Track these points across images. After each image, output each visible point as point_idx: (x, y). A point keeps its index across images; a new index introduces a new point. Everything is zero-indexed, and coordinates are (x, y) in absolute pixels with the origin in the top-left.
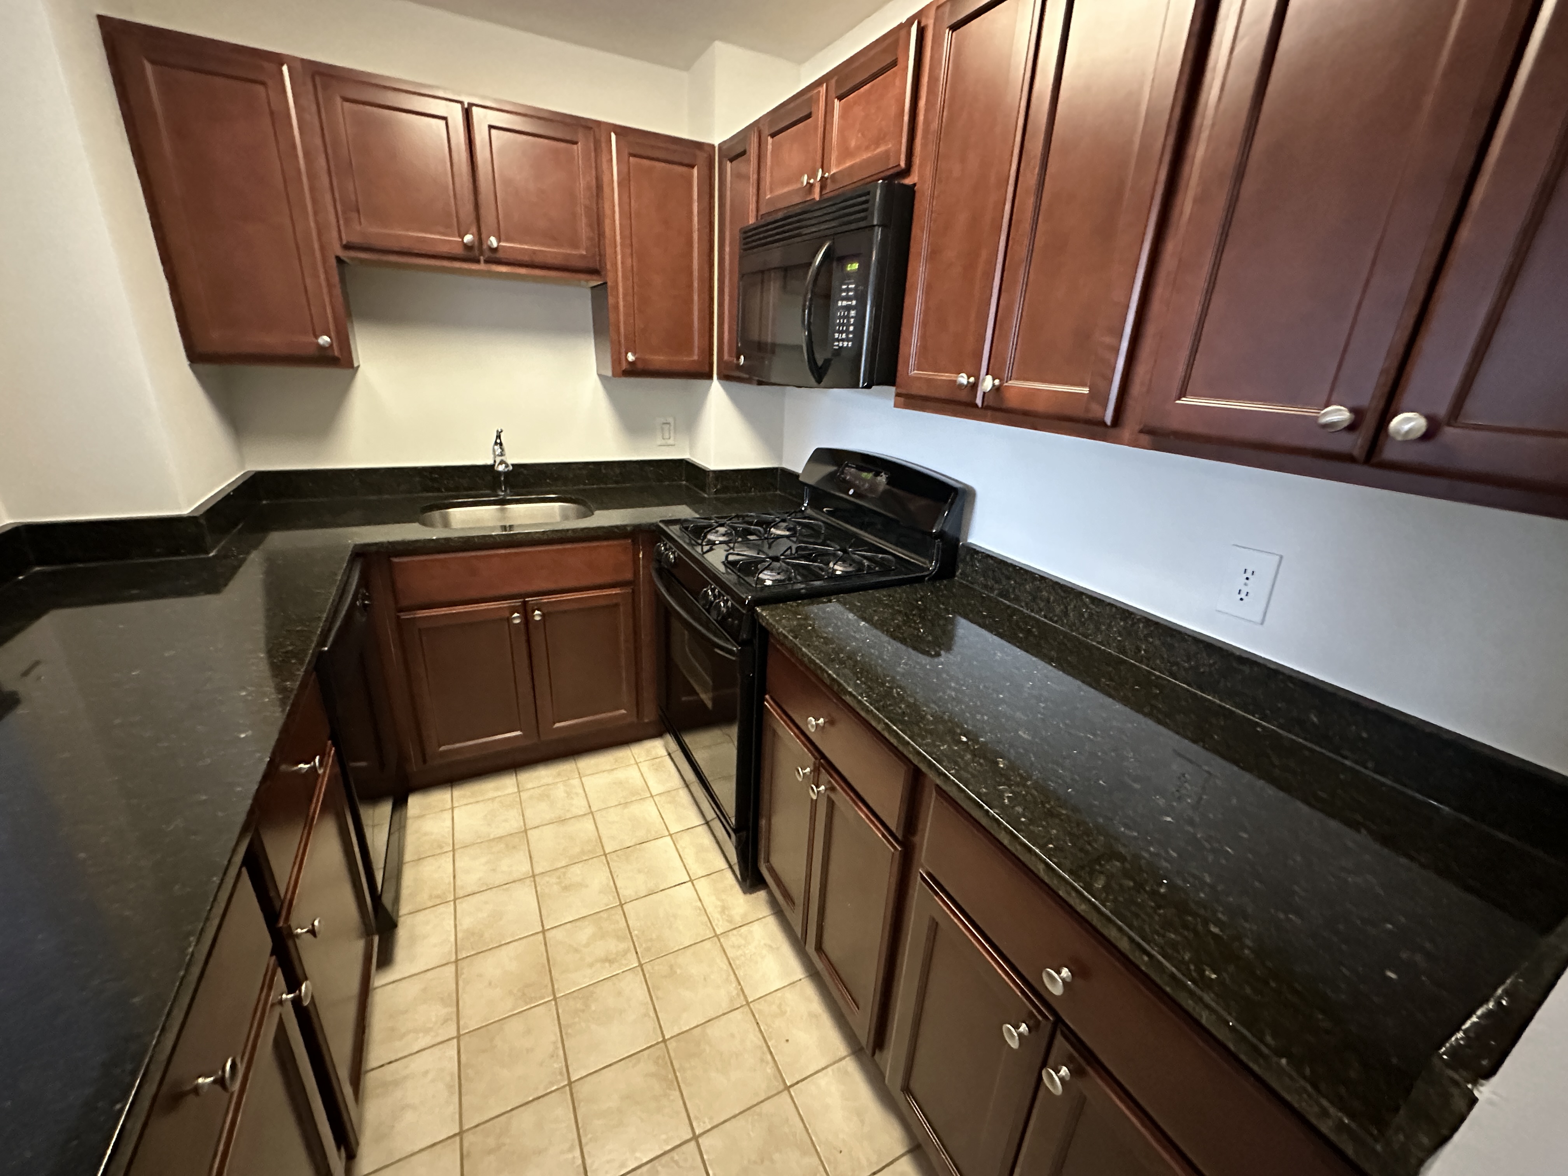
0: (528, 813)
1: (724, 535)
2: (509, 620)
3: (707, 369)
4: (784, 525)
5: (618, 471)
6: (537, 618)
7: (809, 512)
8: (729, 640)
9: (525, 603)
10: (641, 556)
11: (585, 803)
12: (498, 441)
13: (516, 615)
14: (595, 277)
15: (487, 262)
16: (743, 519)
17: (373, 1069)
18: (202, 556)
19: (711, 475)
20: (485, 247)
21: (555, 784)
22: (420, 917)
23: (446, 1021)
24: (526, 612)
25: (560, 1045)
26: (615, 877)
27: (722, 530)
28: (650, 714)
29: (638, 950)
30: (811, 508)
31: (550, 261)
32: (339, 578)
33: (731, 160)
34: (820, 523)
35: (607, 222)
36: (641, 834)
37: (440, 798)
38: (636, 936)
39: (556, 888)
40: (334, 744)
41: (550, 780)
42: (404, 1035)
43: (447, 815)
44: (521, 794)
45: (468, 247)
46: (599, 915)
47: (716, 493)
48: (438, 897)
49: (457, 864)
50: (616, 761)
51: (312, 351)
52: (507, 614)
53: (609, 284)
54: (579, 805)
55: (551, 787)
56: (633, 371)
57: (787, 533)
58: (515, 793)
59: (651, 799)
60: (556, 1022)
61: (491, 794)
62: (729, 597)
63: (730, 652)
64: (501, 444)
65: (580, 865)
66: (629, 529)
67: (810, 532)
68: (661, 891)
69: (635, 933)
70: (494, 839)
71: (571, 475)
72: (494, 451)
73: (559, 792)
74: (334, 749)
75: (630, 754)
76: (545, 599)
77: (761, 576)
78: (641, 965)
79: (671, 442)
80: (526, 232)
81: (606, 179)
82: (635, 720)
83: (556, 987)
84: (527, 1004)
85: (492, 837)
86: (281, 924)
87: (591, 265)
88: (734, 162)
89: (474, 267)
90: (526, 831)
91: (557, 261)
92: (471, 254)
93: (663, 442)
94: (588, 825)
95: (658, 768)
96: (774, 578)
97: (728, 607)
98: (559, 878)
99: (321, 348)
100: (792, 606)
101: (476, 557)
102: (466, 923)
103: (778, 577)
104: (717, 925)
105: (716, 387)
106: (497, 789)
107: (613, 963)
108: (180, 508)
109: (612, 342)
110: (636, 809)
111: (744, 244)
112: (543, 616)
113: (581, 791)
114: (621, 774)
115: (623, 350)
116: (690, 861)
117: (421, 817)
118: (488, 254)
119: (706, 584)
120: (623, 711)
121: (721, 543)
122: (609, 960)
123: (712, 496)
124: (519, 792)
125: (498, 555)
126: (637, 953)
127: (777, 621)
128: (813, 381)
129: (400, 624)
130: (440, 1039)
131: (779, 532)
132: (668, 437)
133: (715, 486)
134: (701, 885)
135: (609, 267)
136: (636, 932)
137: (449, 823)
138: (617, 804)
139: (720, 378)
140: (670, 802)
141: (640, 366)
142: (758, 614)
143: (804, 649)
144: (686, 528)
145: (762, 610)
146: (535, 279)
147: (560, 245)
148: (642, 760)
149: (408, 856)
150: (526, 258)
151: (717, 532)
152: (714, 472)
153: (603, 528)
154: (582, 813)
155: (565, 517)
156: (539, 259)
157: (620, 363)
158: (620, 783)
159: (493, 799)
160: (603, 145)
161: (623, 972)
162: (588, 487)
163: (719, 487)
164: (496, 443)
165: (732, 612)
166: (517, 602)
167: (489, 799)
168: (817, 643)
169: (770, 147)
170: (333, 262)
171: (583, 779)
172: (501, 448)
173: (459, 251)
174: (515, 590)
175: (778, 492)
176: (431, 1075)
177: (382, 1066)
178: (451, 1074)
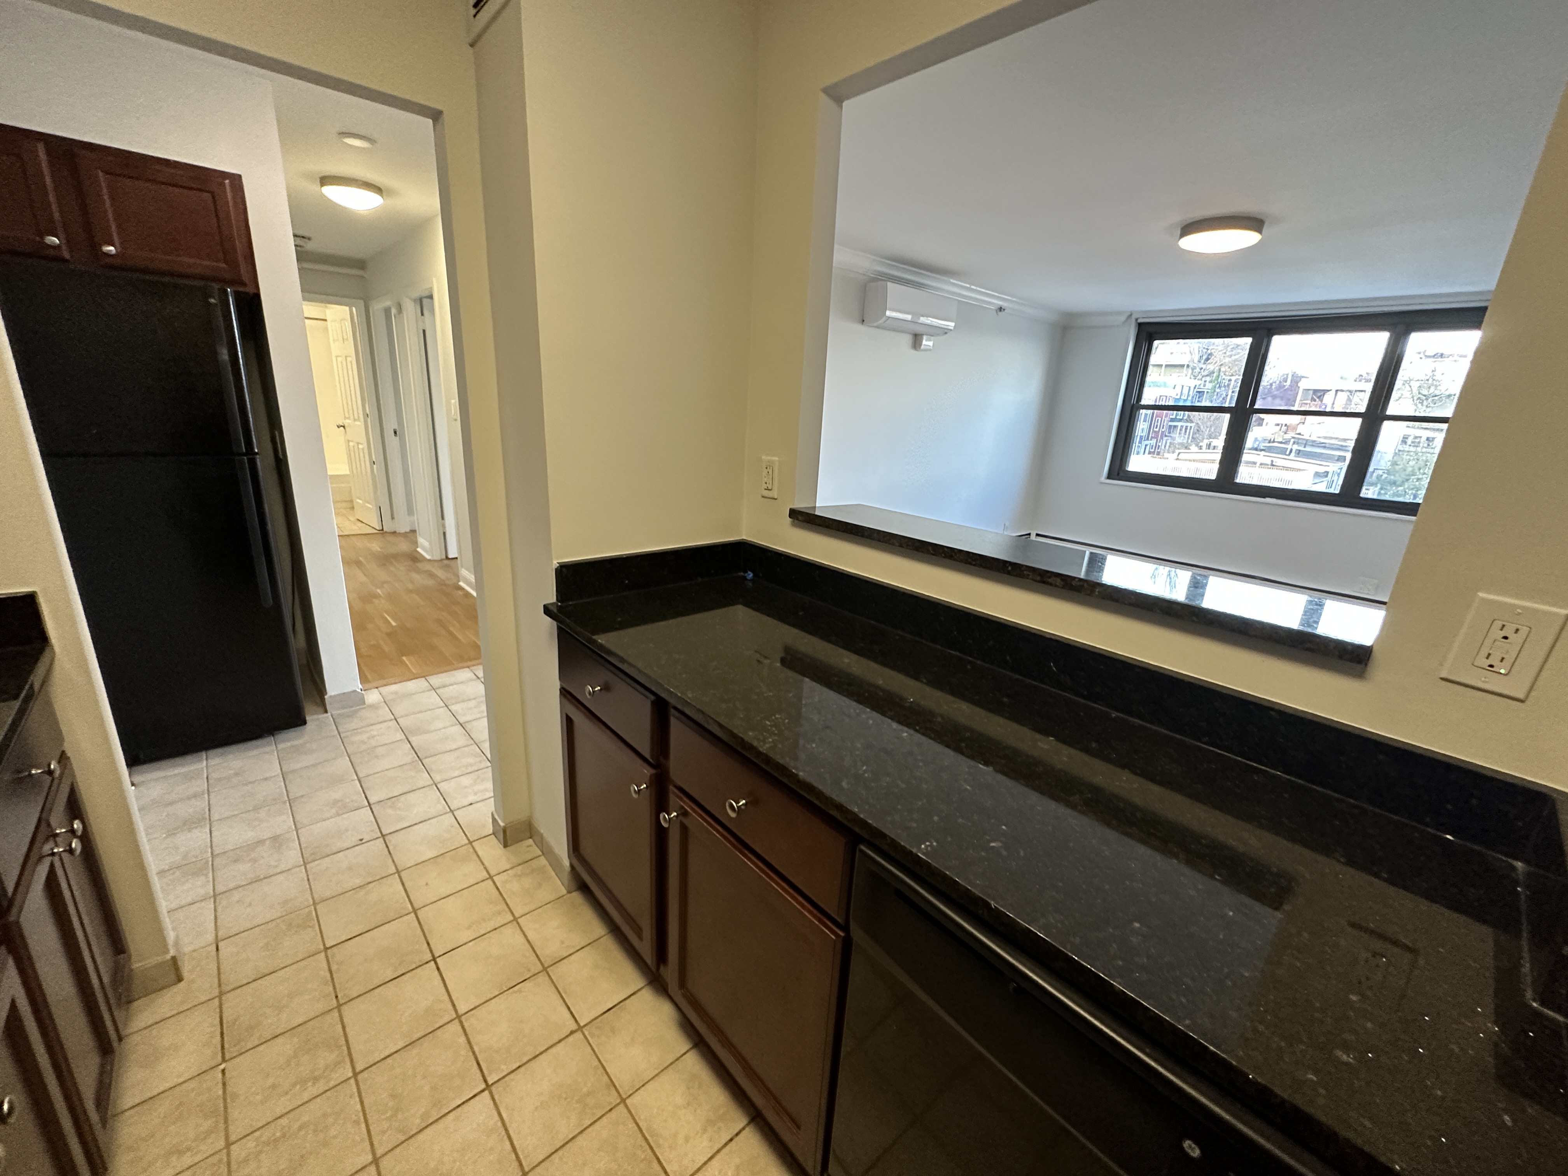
42: (738, 1168)
176: (680, 1140)
177: (737, 1134)
178: (659, 1146)
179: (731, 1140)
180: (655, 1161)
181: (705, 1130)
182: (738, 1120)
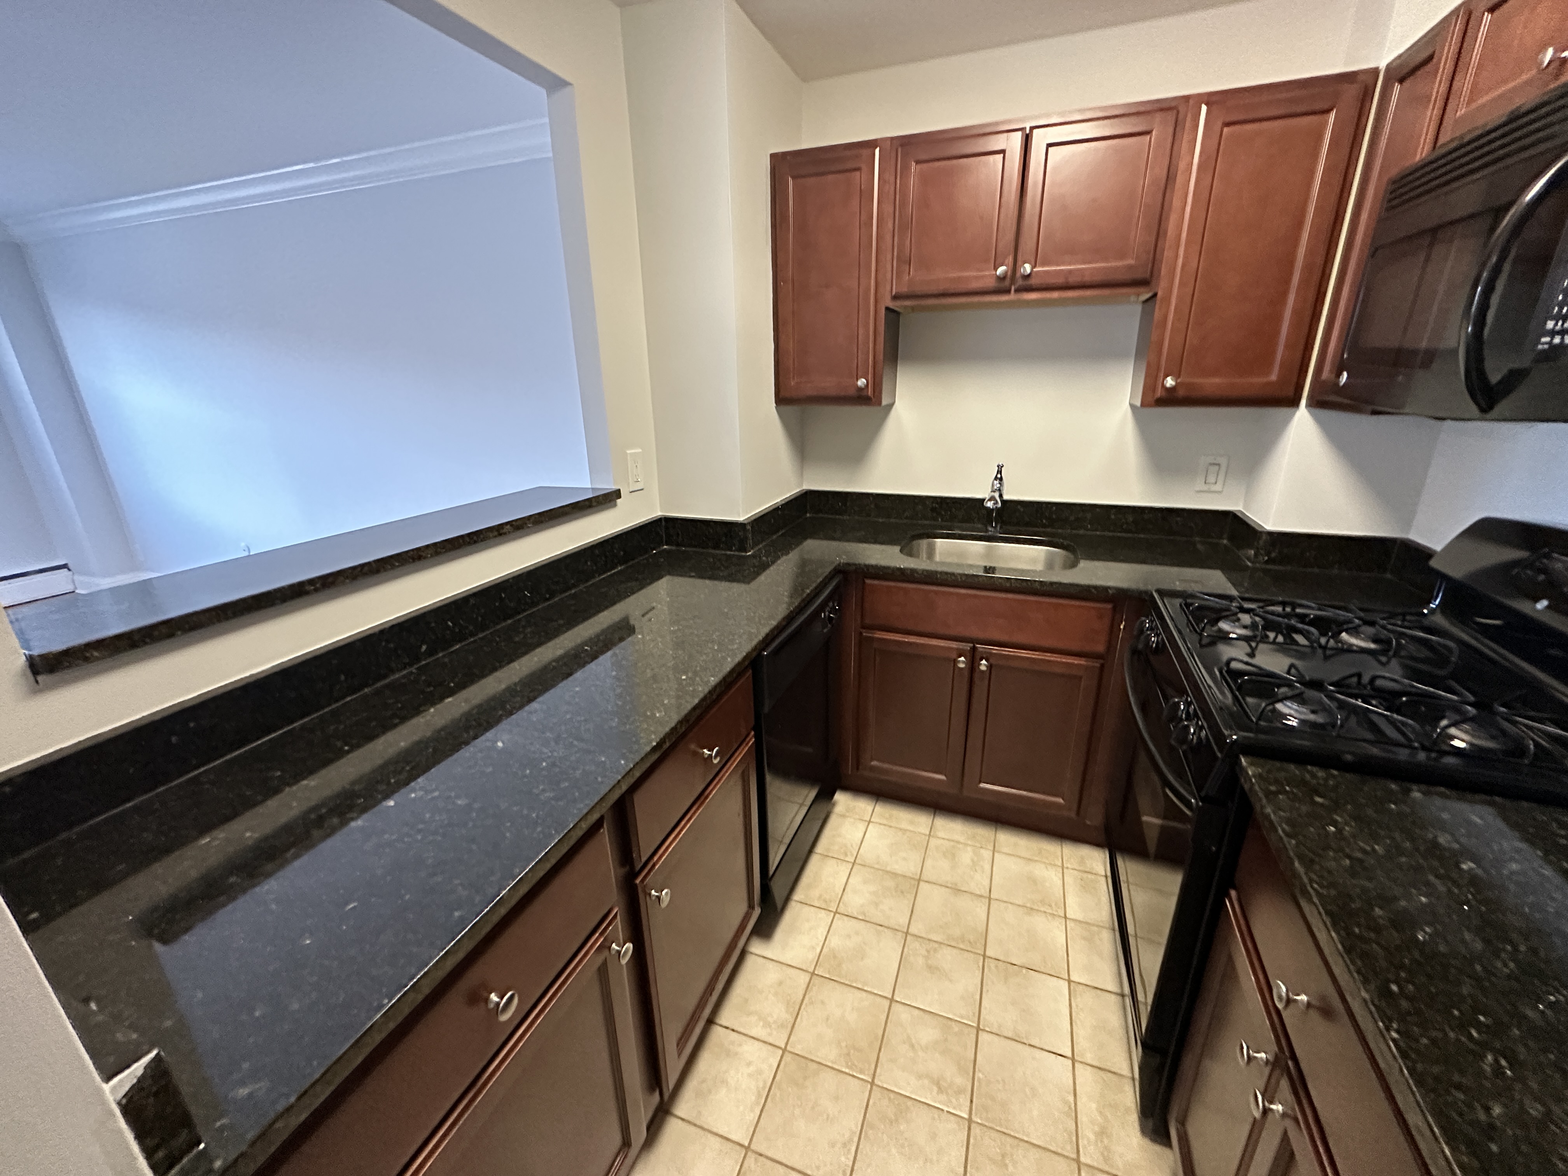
0: (929, 863)
1: (1245, 627)
2: (955, 662)
3: (1290, 392)
4: (1370, 630)
5: (1130, 519)
6: (983, 668)
7: (1439, 620)
8: (1189, 785)
9: (974, 649)
10: (1122, 627)
11: (986, 883)
12: (999, 476)
13: (962, 659)
14: (1141, 289)
15: (1017, 291)
16: (1293, 609)
17: (721, 1026)
18: (743, 554)
19: (1264, 537)
20: (1018, 275)
21: (966, 845)
22: (806, 909)
23: (782, 1026)
24: (973, 658)
25: (856, 1139)
26: (984, 990)
27: (1246, 618)
28: (1095, 817)
29: (974, 1100)
30: (1443, 612)
31: (1087, 279)
32: (808, 591)
33: (1401, 81)
34: (1451, 644)
35: (1173, 218)
36: (1034, 959)
37: (863, 806)
38: (979, 1079)
39: (921, 961)
40: (755, 736)
41: (962, 839)
42: (750, 1014)
43: (862, 827)
44: (931, 839)
45: (1002, 278)
46: (950, 1022)
47: (1267, 562)
48: (825, 901)
49: (850, 880)
50: (1040, 853)
51: (852, 392)
52: (954, 656)
53: (1160, 294)
54: (979, 882)
55: (961, 846)
56: (1170, 399)
57: (1372, 646)
58: (925, 835)
59: (1064, 920)
60: (863, 1111)
61: (904, 825)
62: (1205, 725)
63: (1188, 804)
64: (1001, 479)
65: (955, 951)
66: (1110, 592)
67: (1424, 653)
68: (1030, 1045)
69: (979, 1075)
70: (888, 872)
71: (1072, 518)
72: (993, 485)
73: (966, 857)
74: (753, 740)
75: (1059, 854)
76: (995, 650)
77: (1279, 706)
78: (970, 1120)
79: (1218, 487)
80: (1069, 250)
81: (1182, 165)
82: (1073, 815)
83: (878, 1070)
84: (848, 1067)
85: (888, 869)
86: (638, 881)
87: (1139, 275)
88: (1407, 84)
89: (1004, 298)
90: (919, 880)
91: (1098, 278)
92: (1002, 287)
93: (1205, 488)
94: (980, 910)
95: (1086, 887)
96: (1302, 717)
97: (1199, 738)
98: (928, 951)
99: (860, 389)
100: (1314, 776)
101: (936, 592)
102: (835, 942)
103: (1312, 717)
104: (1085, 1147)
105: (1302, 415)
106: (912, 823)
107: (942, 1092)
108: (739, 516)
109: (1149, 366)
110: (1039, 922)
111: (1390, 201)
112: (990, 667)
113: (987, 867)
114: (1040, 871)
115: (1162, 375)
116: (1081, 1033)
117: (843, 816)
118: (1020, 282)
119: (1182, 692)
120: (1061, 801)
121: (1240, 638)
122: (939, 1085)
123: (1258, 565)
124: (930, 835)
125: (958, 594)
126: (972, 1101)
127: (1268, 794)
128: (1474, 409)
129: (862, 642)
130: (771, 1040)
131: (1354, 641)
132: (1213, 481)
133: (1268, 554)
134: (1085, 1075)
135: (1164, 271)
136: (981, 1075)
137: (861, 835)
138: (1021, 903)
139: (1311, 404)
140: (1084, 938)
141: (1181, 393)
142: (1243, 770)
143: (1297, 864)
144: (1188, 605)
145: (1251, 764)
146: (1076, 301)
147: (1106, 259)
148: (1069, 866)
149: (820, 848)
150: (1060, 280)
151: (1238, 620)
152: (1270, 534)
153: (1077, 585)
154: (978, 893)
155: (1050, 565)
156: (1072, 280)
157: (1154, 391)
158: (1033, 881)
159: (905, 831)
160: (1188, 124)
161: (948, 1112)
162: (1089, 533)
163: (1273, 555)
164: (996, 478)
165: (1202, 747)
166: (968, 646)
167: (901, 829)
168: (1332, 865)
169: (1483, 29)
170: (882, 312)
171: (996, 854)
172: (1000, 483)
173: (991, 283)
174: (967, 633)
175: (1388, 576)
176: (752, 1069)
177: (727, 1028)
178: (765, 1082)
179: (733, 1030)
180: (776, 1080)
181: (736, 1054)
182: (717, 1033)
